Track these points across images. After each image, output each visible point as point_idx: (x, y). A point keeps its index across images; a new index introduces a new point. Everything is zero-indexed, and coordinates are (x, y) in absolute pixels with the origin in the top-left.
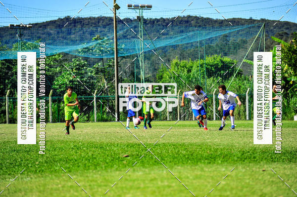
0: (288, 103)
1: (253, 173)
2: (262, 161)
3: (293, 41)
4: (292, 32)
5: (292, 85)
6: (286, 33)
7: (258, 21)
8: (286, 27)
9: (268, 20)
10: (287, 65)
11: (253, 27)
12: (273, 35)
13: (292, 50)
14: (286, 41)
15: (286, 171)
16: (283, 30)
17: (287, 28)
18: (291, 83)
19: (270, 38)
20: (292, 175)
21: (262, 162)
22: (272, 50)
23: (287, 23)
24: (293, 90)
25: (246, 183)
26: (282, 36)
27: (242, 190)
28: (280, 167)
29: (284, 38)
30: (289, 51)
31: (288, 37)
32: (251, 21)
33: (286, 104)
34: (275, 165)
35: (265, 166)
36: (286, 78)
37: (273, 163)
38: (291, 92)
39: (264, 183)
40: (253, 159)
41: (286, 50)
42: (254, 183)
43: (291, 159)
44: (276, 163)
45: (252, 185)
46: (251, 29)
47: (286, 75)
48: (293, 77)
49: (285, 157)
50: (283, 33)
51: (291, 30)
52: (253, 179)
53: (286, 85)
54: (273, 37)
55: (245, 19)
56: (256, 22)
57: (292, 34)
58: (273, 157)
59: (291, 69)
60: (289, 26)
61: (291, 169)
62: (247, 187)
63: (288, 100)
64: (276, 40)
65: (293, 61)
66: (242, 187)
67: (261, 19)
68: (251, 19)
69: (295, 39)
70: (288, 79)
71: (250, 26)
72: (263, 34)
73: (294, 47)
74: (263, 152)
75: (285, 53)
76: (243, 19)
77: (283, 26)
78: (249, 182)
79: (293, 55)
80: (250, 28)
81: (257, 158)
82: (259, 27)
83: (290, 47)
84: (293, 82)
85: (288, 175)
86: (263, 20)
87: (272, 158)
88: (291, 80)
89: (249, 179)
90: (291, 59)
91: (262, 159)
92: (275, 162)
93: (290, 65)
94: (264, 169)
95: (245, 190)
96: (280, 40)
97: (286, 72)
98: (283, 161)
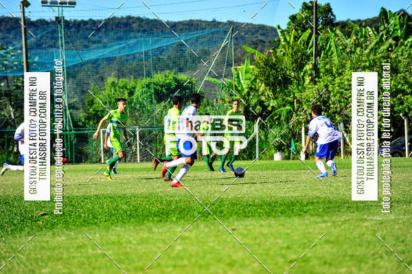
0: (266, 136)
1: (219, 233)
2: (231, 216)
3: (271, 51)
4: (270, 38)
5: (270, 112)
6: (262, 41)
7: (225, 24)
8: (261, 32)
9: (237, 23)
10: (263, 85)
11: (217, 32)
12: (245, 43)
13: (270, 63)
14: (262, 51)
15: (263, 229)
16: (257, 37)
17: (263, 34)
18: (270, 109)
19: (241, 48)
20: (271, 234)
21: (231, 218)
22: (244, 63)
23: (262, 27)
24: (272, 119)
25: (209, 247)
26: (256, 44)
27: (203, 258)
28: (255, 223)
29: (260, 47)
30: (266, 65)
31: (264, 46)
32: (215, 24)
33: (263, 137)
34: (248, 222)
35: (236, 223)
36: (263, 102)
37: (246, 219)
38: (270, 122)
39: (234, 247)
40: (220, 215)
41: (262, 64)
42: (220, 248)
43: (270, 213)
44: (250, 219)
45: (218, 250)
46: (215, 36)
47: (263, 98)
48: (272, 101)
49: (261, 211)
50: (257, 41)
51: (268, 36)
52: (219, 242)
53: (263, 111)
54: (244, 46)
55: (207, 22)
56: (221, 26)
57: (270, 42)
58: (246, 210)
59: (269, 89)
60: (265, 32)
61: (270, 226)
62: (210, 253)
63: (266, 133)
64: (249, 49)
65: (272, 79)
66: (205, 253)
67: (228, 21)
68: (214, 21)
69: (273, 49)
70: (266, 104)
71: (213, 30)
72: (231, 42)
73: (272, 59)
74: (233, 204)
75: (260, 68)
76: (204, 22)
77: (258, 31)
78: (214, 246)
79: (271, 70)
80: (213, 33)
81: (225, 212)
82: (226, 32)
83: (267, 60)
84: (272, 107)
85: (266, 234)
86: (230, 23)
87: (245, 212)
88: (269, 105)
89: (214, 242)
90: (269, 76)
91: (232, 213)
92: (248, 217)
93: (267, 85)
94: (234, 228)
95: (208, 256)
96: (253, 51)
97: (262, 94)
98: (259, 216)
